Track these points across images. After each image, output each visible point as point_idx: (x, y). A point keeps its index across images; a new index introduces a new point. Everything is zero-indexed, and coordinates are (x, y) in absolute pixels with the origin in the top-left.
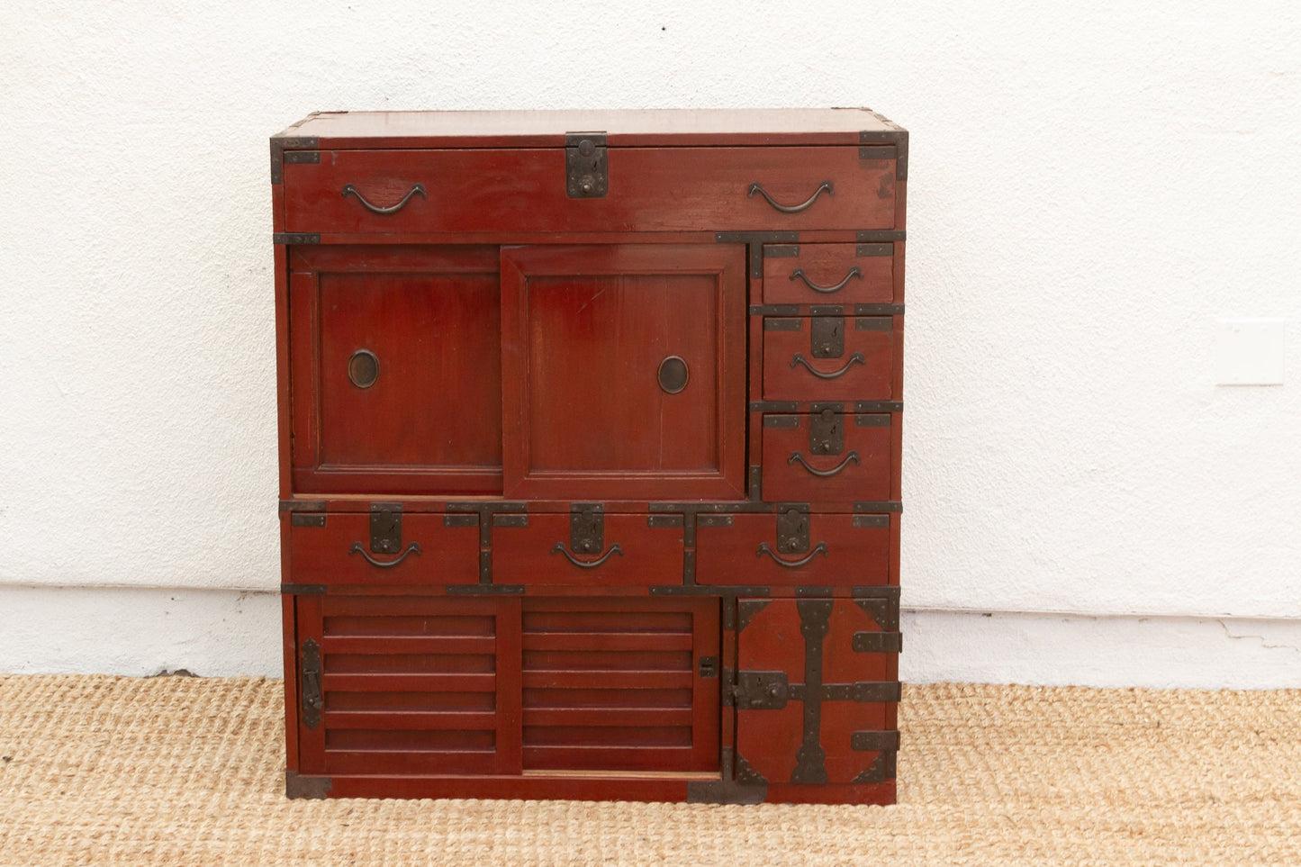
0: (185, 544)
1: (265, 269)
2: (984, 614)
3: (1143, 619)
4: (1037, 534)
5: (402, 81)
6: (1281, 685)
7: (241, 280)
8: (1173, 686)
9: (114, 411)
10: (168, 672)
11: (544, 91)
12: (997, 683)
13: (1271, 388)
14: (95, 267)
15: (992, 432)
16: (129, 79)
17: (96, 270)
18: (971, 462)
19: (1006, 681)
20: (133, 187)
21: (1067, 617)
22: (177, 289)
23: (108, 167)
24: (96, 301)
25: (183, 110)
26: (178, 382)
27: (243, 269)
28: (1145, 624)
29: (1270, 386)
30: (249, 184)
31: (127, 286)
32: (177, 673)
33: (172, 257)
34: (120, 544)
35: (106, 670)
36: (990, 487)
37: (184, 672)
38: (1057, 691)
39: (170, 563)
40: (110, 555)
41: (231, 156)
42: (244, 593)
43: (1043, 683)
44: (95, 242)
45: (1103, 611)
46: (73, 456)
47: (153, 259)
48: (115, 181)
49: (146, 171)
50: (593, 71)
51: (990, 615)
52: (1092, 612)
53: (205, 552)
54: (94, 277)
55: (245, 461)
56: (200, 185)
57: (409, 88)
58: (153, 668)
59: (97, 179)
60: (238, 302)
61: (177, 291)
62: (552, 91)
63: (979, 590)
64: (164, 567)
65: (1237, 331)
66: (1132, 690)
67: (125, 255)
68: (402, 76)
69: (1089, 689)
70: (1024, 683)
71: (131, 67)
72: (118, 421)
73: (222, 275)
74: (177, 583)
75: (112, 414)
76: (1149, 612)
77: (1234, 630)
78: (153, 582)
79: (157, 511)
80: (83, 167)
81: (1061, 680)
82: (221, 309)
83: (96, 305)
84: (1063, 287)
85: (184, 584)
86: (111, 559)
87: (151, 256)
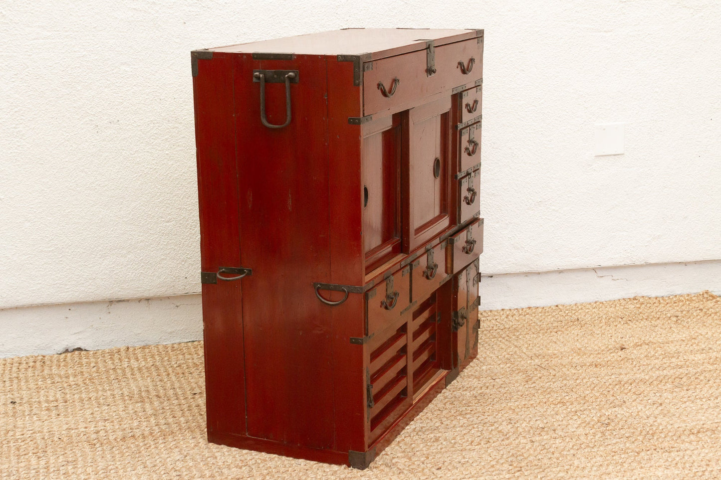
0: (79, 278)
1: (118, 121)
2: (489, 277)
3: (560, 272)
4: (515, 235)
5: (193, 13)
6: (620, 297)
7: (105, 128)
8: (574, 303)
9: (33, 206)
10: (69, 350)
11: (270, 18)
12: (496, 309)
13: (619, 156)
14: (17, 124)
15: (494, 186)
16: (32, 13)
17: (18, 126)
18: (485, 201)
19: (500, 309)
20: (38, 77)
21: (527, 274)
22: (67, 134)
23: (22, 65)
24: (19, 144)
25: (66, 31)
26: (71, 188)
27: (106, 122)
28: (561, 274)
29: (618, 155)
30: (107, 73)
31: (38, 134)
32: (74, 350)
33: (64, 116)
34: (40, 282)
35: (32, 353)
36: (493, 213)
37: (79, 349)
38: (524, 310)
39: (69, 290)
40: (34, 289)
41: (96, 58)
42: (111, 302)
43: (516, 307)
44: (16, 110)
45: (545, 270)
46: (9, 234)
47: (52, 118)
48: (27, 74)
49: (45, 68)
50: (296, 6)
51: (492, 277)
52: (540, 270)
53: (90, 281)
54: (17, 130)
55: (112, 229)
56: (79, 74)
57: (197, 16)
58: (61, 348)
59: (16, 73)
60: (104, 140)
61: (68, 136)
62: (274, 17)
63: (489, 265)
64: (67, 292)
65: (604, 129)
66: (557, 306)
67: (35, 116)
68: (193, 10)
69: (538, 308)
70: (507, 308)
71: (34, 6)
72: (35, 212)
73: (94, 125)
74: (74, 300)
75: (31, 208)
76: (565, 268)
77: (600, 273)
78: (61, 300)
79: (61, 261)
80: (7, 66)
81: (524, 305)
82: (94, 145)
83: (19, 146)
84: (526, 112)
85: (79, 300)
86: (34, 290)
87: (51, 116)
